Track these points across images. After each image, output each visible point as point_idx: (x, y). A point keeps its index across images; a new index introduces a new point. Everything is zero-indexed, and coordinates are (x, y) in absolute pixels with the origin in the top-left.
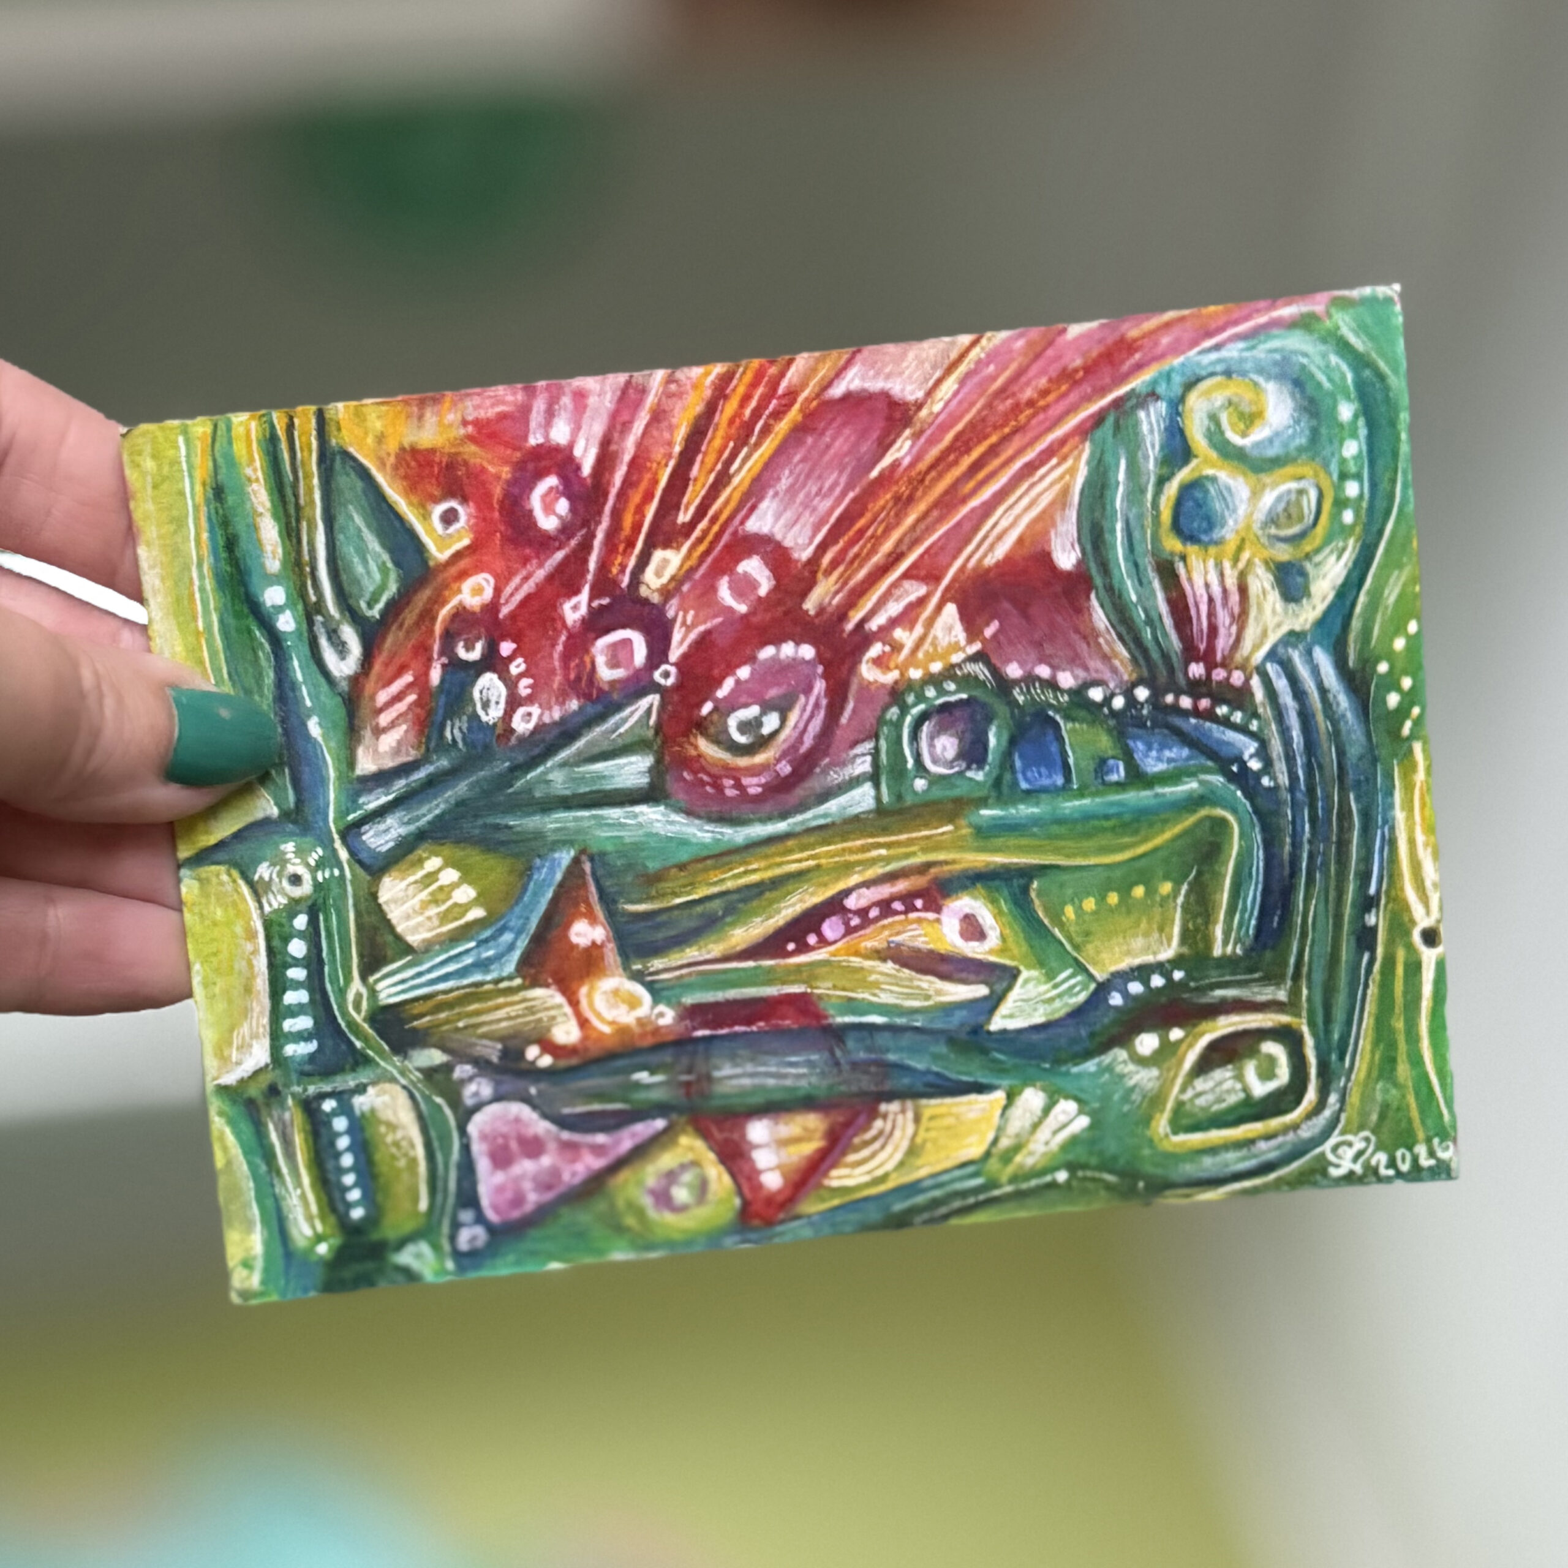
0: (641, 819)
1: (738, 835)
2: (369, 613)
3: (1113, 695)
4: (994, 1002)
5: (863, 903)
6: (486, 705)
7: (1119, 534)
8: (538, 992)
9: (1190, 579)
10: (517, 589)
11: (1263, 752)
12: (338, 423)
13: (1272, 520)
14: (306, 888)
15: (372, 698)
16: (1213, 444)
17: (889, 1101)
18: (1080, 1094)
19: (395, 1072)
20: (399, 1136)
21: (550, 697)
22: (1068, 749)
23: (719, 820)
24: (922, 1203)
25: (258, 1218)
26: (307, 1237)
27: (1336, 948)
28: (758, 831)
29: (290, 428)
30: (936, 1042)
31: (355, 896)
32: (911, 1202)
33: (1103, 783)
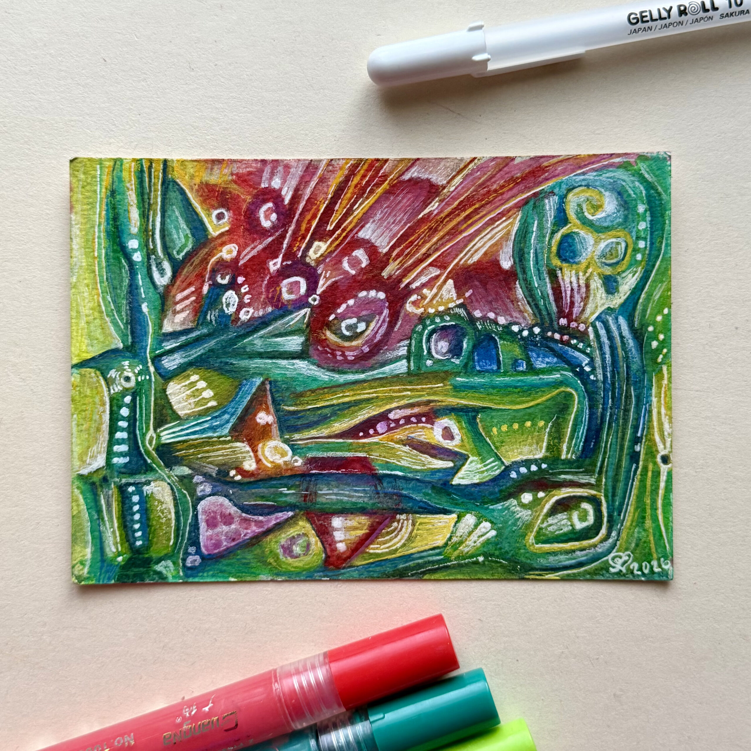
0: (295, 366)
1: (342, 379)
2: (177, 257)
3: (523, 330)
4: (455, 470)
5: (397, 417)
6: (228, 305)
7: (532, 255)
8: (238, 444)
9: (563, 279)
10: (248, 253)
11: (592, 363)
12: (173, 168)
13: (603, 255)
14: (132, 384)
15: (174, 297)
16: (579, 218)
17: (401, 514)
18: (493, 519)
19: (165, 476)
20: (164, 507)
21: (258, 305)
22: (500, 353)
23: (333, 370)
24: (412, 565)
25: (90, 541)
26: (113, 552)
27: (620, 460)
28: (351, 377)
29: (150, 167)
30: (426, 487)
31: (155, 390)
32: (407, 564)
33: (516, 371)
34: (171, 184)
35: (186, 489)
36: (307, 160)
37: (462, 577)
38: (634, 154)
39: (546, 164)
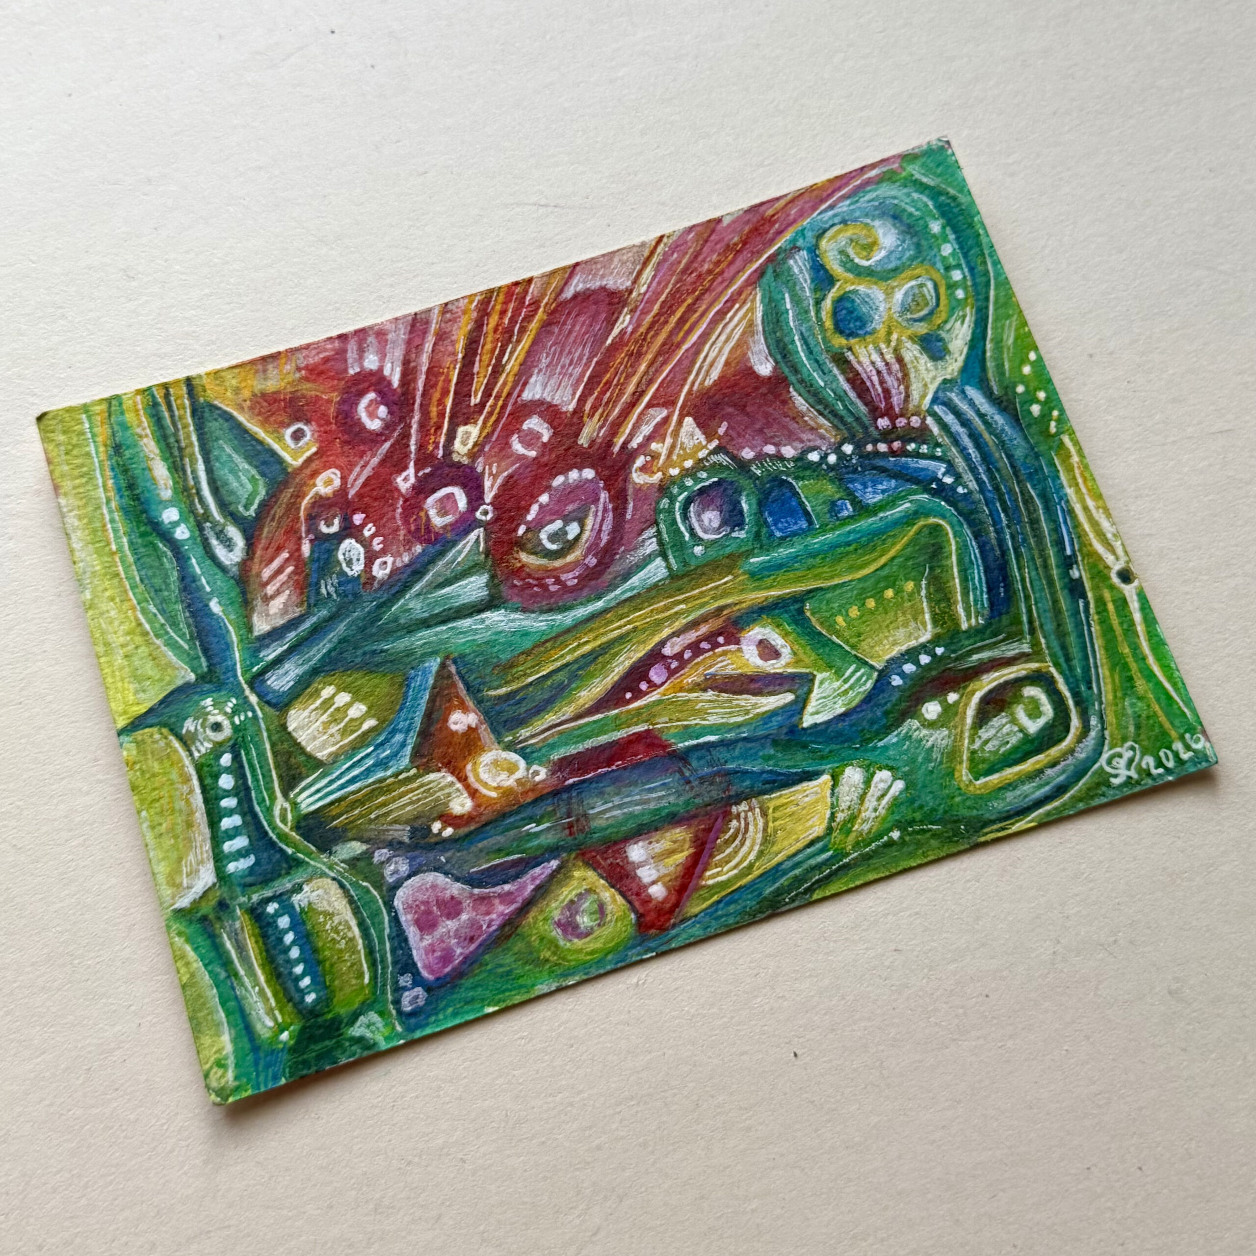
0: (487, 623)
1: (567, 619)
2: (247, 514)
3: (826, 455)
4: (801, 704)
5: (677, 649)
6: (349, 563)
7: (798, 344)
8: (432, 776)
9: (859, 363)
10: (358, 475)
11: (951, 469)
12: (203, 386)
13: (905, 309)
14: (227, 732)
15: (259, 575)
16: (848, 270)
17: (738, 803)
18: (891, 763)
19: (324, 868)
20: (336, 922)
21: (398, 547)
22: (804, 500)
23: (550, 610)
24: (786, 883)
25: (224, 1020)
26: (270, 1028)
27: (1055, 602)
28: (581, 612)
29: (167, 396)
30: (763, 747)
31: (268, 730)
32: (777, 885)
33: (838, 519)
34: (207, 410)
35: (366, 879)
36: (409, 315)
37: (876, 876)
38: (894, 157)
39: (770, 212)
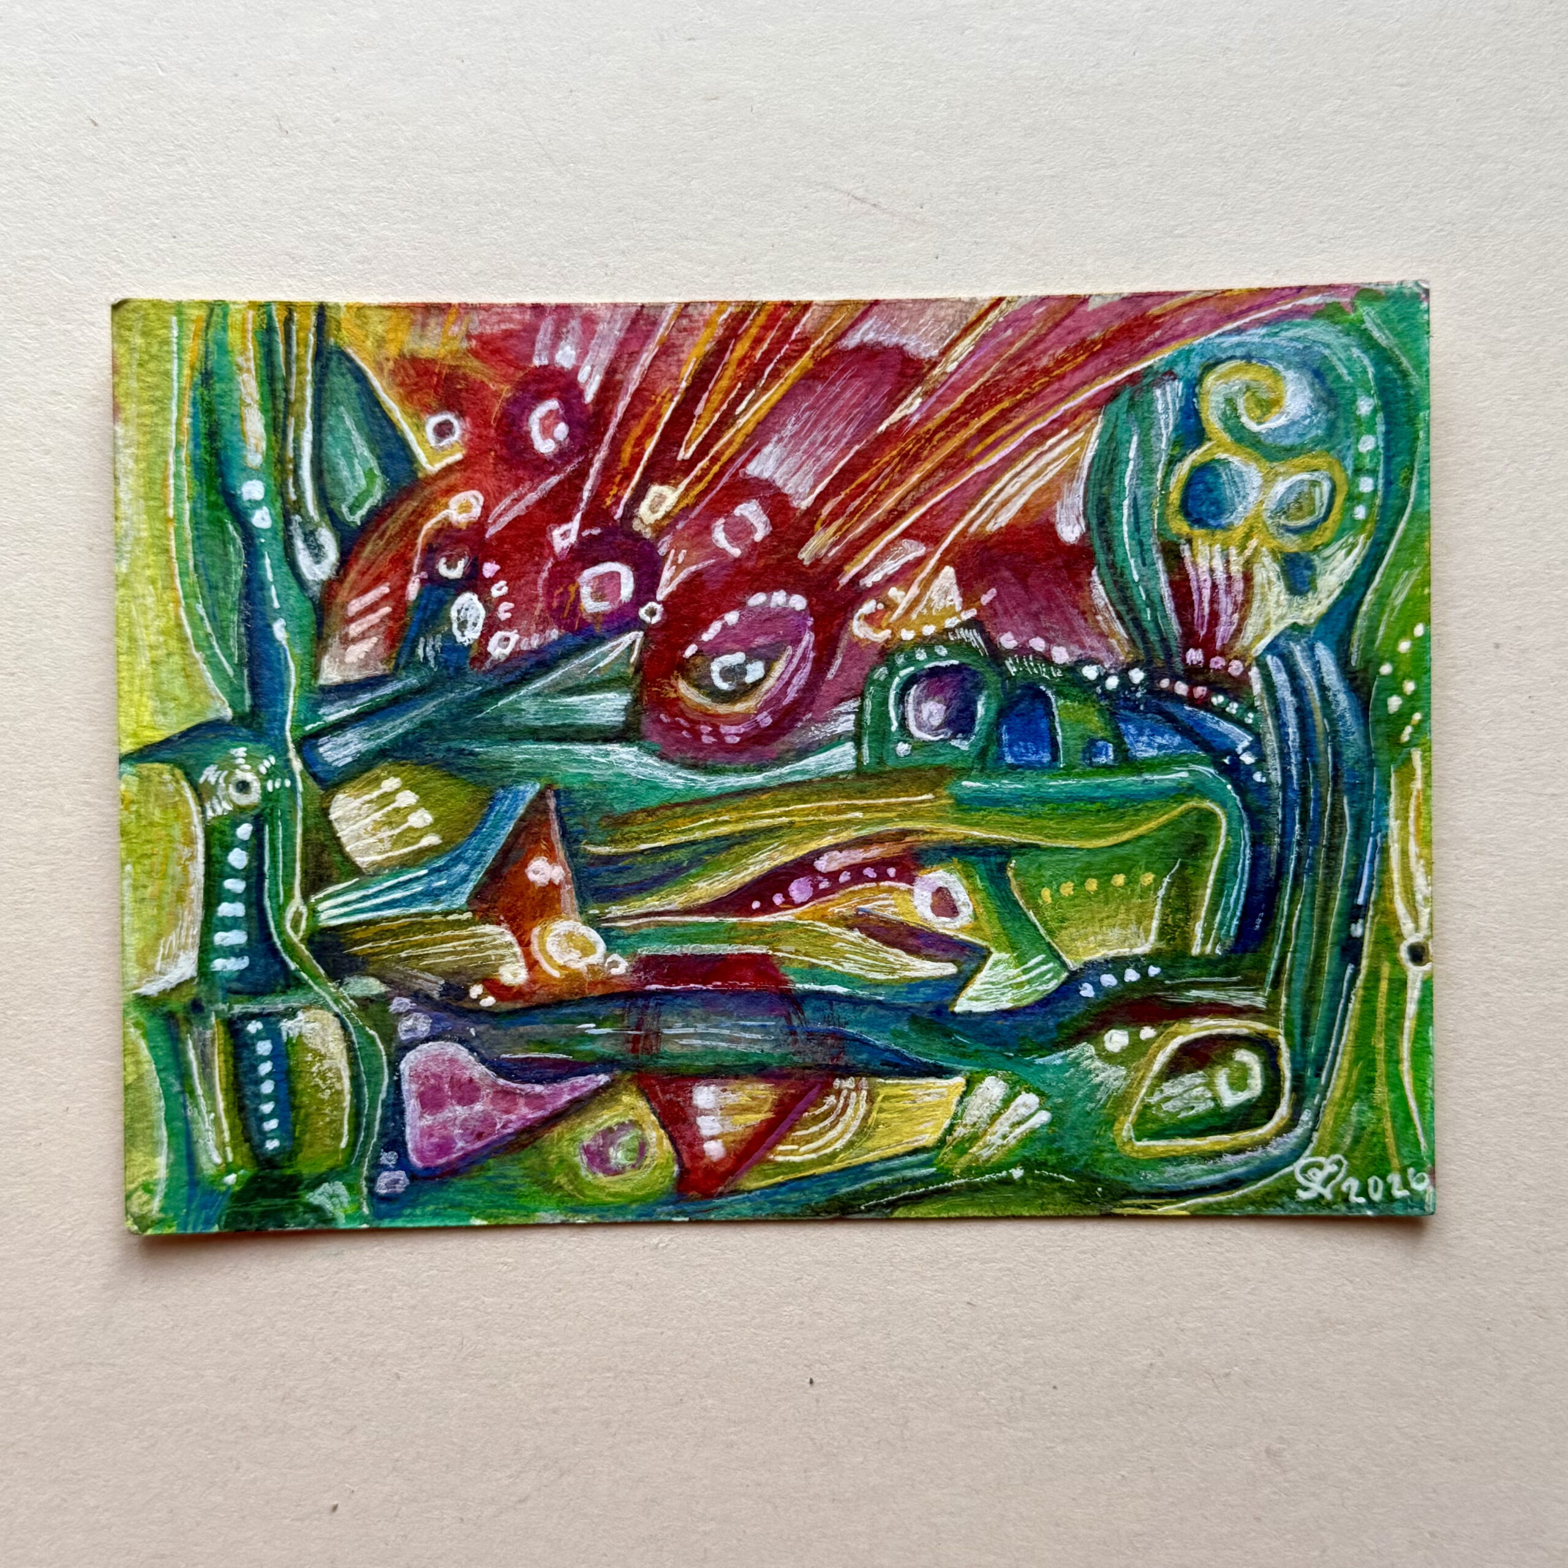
0: (612, 758)
1: (712, 784)
2: (350, 518)
3: (1107, 675)
4: (960, 982)
5: (834, 866)
6: (463, 625)
7: (1126, 512)
8: (488, 928)
9: (1194, 564)
10: (506, 510)
11: (1256, 746)
12: (339, 323)
13: (1282, 510)
14: (254, 797)
15: (344, 606)
16: (1229, 430)
17: (843, 1077)
18: (1042, 1088)
19: (328, 998)
20: (326, 1066)
21: (530, 624)
22: (1057, 725)
23: (694, 767)
24: (869, 1188)
25: (165, 1140)
26: (216, 1165)
27: (1319, 956)
28: (733, 781)
29: (288, 321)
30: (898, 1019)
31: (305, 810)
32: (857, 1187)
33: (1091, 764)
34: (335, 357)
35: (375, 1027)
36: (634, 305)
37: (976, 1214)
38: (1348, 286)
39: (1155, 310)
